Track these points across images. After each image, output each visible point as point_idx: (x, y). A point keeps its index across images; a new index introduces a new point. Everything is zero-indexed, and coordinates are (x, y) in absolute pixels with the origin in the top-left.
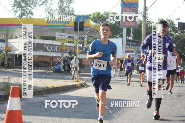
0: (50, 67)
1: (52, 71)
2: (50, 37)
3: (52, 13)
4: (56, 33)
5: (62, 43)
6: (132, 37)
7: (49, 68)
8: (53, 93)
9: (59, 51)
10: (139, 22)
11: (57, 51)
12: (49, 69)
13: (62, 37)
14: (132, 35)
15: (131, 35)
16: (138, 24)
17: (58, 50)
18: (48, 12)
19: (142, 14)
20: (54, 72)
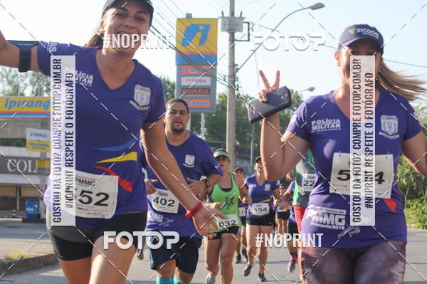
0: (16, 209)
1: (21, 220)
2: (14, 140)
3: (16, 83)
4: (28, 129)
5: (41, 154)
6: (204, 134)
7: (14, 213)
8: (24, 271)
9: (35, 171)
10: (221, 99)
11: (30, 171)
12: (14, 215)
13: (41, 138)
14: (205, 129)
15: (201, 128)
16: (218, 103)
17: (33, 169)
18: (8, 81)
19: (225, 80)
20: (25, 221)
